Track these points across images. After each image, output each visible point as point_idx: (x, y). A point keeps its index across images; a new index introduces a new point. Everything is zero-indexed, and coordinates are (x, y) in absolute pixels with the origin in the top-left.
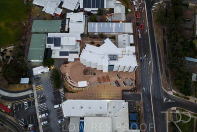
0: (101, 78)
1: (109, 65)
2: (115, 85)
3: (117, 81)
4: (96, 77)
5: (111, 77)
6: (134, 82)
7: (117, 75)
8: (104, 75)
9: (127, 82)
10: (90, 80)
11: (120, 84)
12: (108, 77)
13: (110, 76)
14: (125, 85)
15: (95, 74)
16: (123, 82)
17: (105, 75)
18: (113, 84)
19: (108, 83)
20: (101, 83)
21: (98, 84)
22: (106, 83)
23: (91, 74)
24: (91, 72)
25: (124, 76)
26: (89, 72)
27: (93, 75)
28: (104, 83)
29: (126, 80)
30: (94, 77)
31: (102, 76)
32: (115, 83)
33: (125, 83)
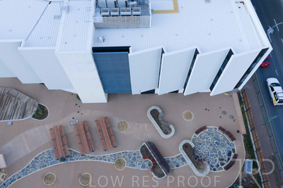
0: (71, 130)
1: (95, 50)
3: (153, 146)
4: (48, 127)
5: (123, 126)
6: (239, 146)
7: (155, 114)
8: (86, 115)
9: (204, 150)
10: (10, 145)
11: (170, 157)
12: (109, 128)
13: (116, 121)
14: (198, 161)
15: (41, 113)
16: (186, 147)
17: (92, 117)
18: (134, 159)
19: (105, 157)
20: (69, 159)
21: (54, 162)
22: (97, 159)
23: (23, 115)
24: (26, 103)
25: (189, 116)
26: (17, 104)
27: (34, 117)
28: (84, 158)
29: (197, 136)
30: (37, 129)
31: (77, 121)
32: (144, 158)
33: (194, 154)
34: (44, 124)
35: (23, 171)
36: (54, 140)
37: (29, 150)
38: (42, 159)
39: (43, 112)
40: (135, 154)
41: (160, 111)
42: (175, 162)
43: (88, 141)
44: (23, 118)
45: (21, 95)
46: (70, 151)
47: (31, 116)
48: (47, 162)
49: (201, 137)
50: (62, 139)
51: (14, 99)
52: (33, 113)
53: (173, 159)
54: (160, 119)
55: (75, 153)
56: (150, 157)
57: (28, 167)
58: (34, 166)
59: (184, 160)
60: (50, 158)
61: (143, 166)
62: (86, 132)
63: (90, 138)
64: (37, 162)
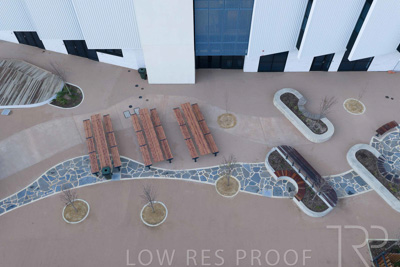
0: (126, 125)
2: (275, 190)
4: (79, 120)
5: (227, 120)
7: (289, 100)
8: (155, 101)
11: (335, 176)
12: (201, 122)
13: (214, 112)
16: (363, 156)
17: (166, 106)
18: (256, 178)
19: (194, 172)
20: (120, 174)
21: (88, 180)
22: (178, 176)
23: (34, 99)
24: (43, 81)
25: (356, 107)
26: (25, 82)
27: (54, 102)
28: (151, 174)
29: (381, 139)
30: (57, 122)
31: (137, 111)
32: (279, 174)
33: (383, 170)
34: (72, 115)
35: (20, 195)
36: (91, 139)
37: (38, 158)
38: (62, 173)
39: (73, 96)
40: (256, 169)
41: (299, 96)
42: (344, 185)
43: (160, 141)
44: (33, 102)
45: (34, 69)
46: (122, 160)
47: (47, 102)
48: (73, 179)
49: (388, 142)
50: (107, 137)
51: (20, 74)
52: (54, 97)
53: (338, 179)
54: (301, 109)
55: (132, 165)
56: (291, 174)
57: (32, 187)
58: (44, 186)
59: (362, 182)
60: (79, 172)
61: (277, 192)
62: (155, 126)
63: (163, 136)
64: (52, 179)
